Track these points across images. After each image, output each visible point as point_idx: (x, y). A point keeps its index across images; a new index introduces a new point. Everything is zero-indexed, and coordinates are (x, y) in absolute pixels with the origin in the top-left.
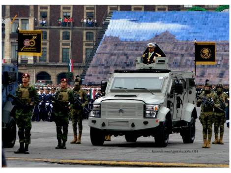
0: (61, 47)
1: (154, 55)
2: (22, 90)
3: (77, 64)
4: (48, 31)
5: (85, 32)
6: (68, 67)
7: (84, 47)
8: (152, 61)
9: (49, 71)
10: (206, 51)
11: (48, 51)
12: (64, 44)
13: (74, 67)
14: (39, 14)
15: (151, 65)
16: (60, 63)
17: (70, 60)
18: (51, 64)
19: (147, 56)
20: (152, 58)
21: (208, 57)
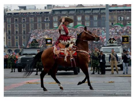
0: (15, 41)
1: (113, 41)
2: (95, 53)
3: (21, 47)
4: (11, 36)
5: (23, 36)
6: (18, 47)
7: (23, 41)
8: (113, 43)
9: (12, 49)
10: (126, 39)
11: (11, 43)
12: (16, 40)
13: (20, 48)
14: (8, 31)
15: (113, 44)
16: (15, 46)
17: (19, 46)
18: (12, 47)
19: (111, 41)
20: (113, 42)
21: (126, 41)
